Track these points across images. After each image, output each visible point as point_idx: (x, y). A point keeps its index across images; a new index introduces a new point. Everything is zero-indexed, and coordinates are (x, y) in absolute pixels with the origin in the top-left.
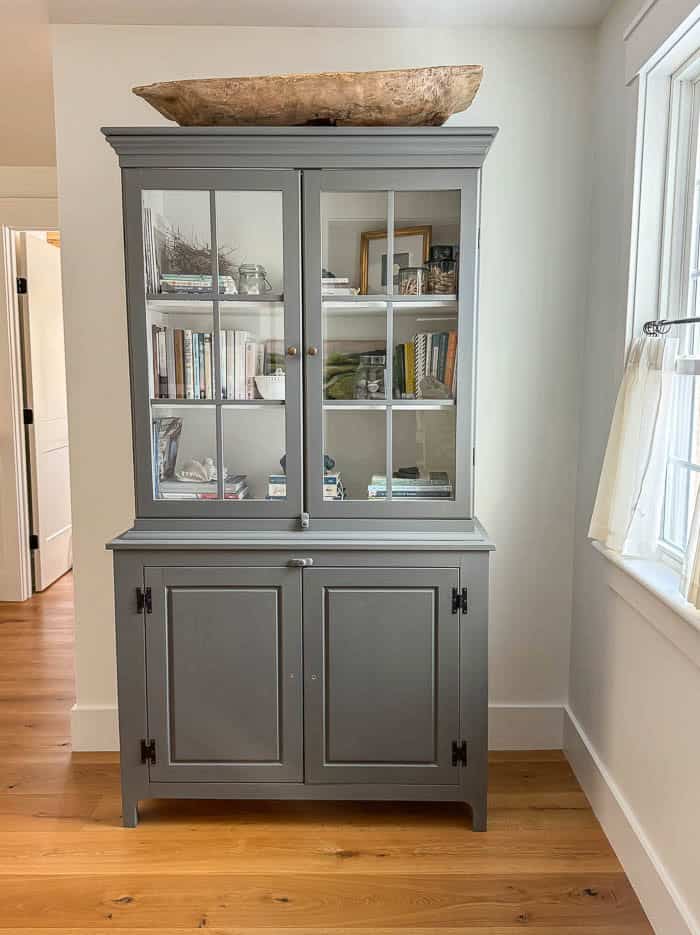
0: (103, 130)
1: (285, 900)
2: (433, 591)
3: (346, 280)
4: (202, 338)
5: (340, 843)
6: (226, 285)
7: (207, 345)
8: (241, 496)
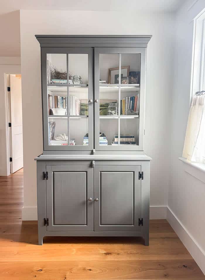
0: (36, 36)
1: (90, 270)
2: (133, 173)
3: (105, 81)
4: (62, 98)
5: (105, 250)
6: (70, 82)
7: (64, 100)
8: (74, 144)
